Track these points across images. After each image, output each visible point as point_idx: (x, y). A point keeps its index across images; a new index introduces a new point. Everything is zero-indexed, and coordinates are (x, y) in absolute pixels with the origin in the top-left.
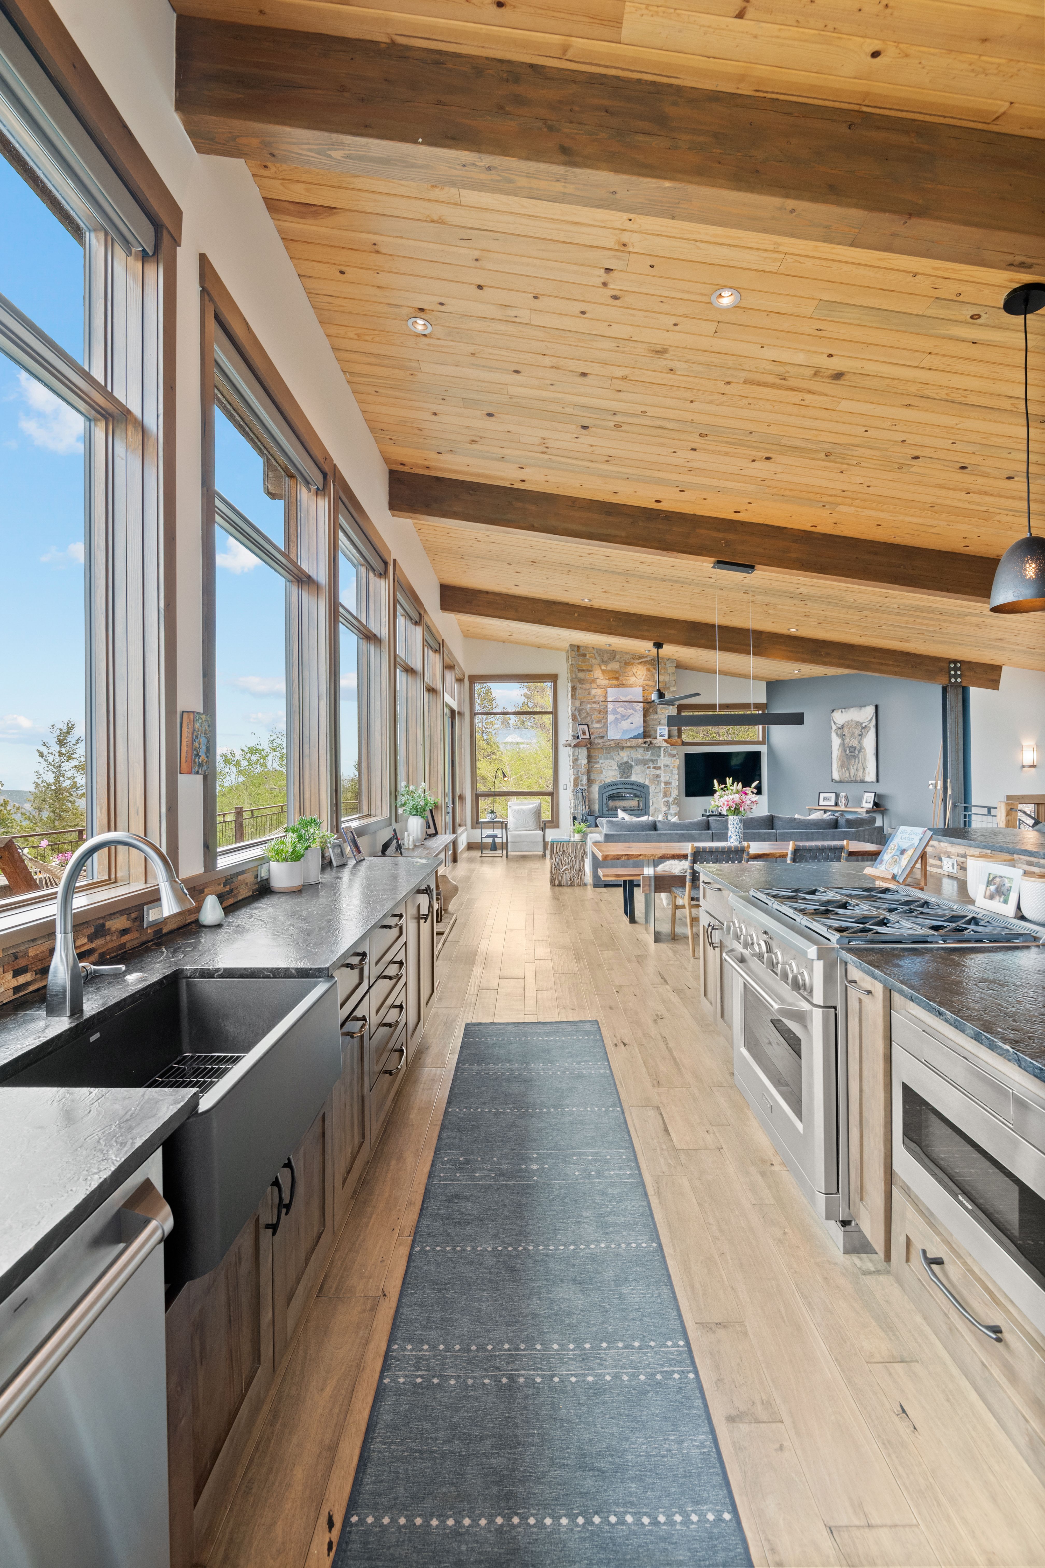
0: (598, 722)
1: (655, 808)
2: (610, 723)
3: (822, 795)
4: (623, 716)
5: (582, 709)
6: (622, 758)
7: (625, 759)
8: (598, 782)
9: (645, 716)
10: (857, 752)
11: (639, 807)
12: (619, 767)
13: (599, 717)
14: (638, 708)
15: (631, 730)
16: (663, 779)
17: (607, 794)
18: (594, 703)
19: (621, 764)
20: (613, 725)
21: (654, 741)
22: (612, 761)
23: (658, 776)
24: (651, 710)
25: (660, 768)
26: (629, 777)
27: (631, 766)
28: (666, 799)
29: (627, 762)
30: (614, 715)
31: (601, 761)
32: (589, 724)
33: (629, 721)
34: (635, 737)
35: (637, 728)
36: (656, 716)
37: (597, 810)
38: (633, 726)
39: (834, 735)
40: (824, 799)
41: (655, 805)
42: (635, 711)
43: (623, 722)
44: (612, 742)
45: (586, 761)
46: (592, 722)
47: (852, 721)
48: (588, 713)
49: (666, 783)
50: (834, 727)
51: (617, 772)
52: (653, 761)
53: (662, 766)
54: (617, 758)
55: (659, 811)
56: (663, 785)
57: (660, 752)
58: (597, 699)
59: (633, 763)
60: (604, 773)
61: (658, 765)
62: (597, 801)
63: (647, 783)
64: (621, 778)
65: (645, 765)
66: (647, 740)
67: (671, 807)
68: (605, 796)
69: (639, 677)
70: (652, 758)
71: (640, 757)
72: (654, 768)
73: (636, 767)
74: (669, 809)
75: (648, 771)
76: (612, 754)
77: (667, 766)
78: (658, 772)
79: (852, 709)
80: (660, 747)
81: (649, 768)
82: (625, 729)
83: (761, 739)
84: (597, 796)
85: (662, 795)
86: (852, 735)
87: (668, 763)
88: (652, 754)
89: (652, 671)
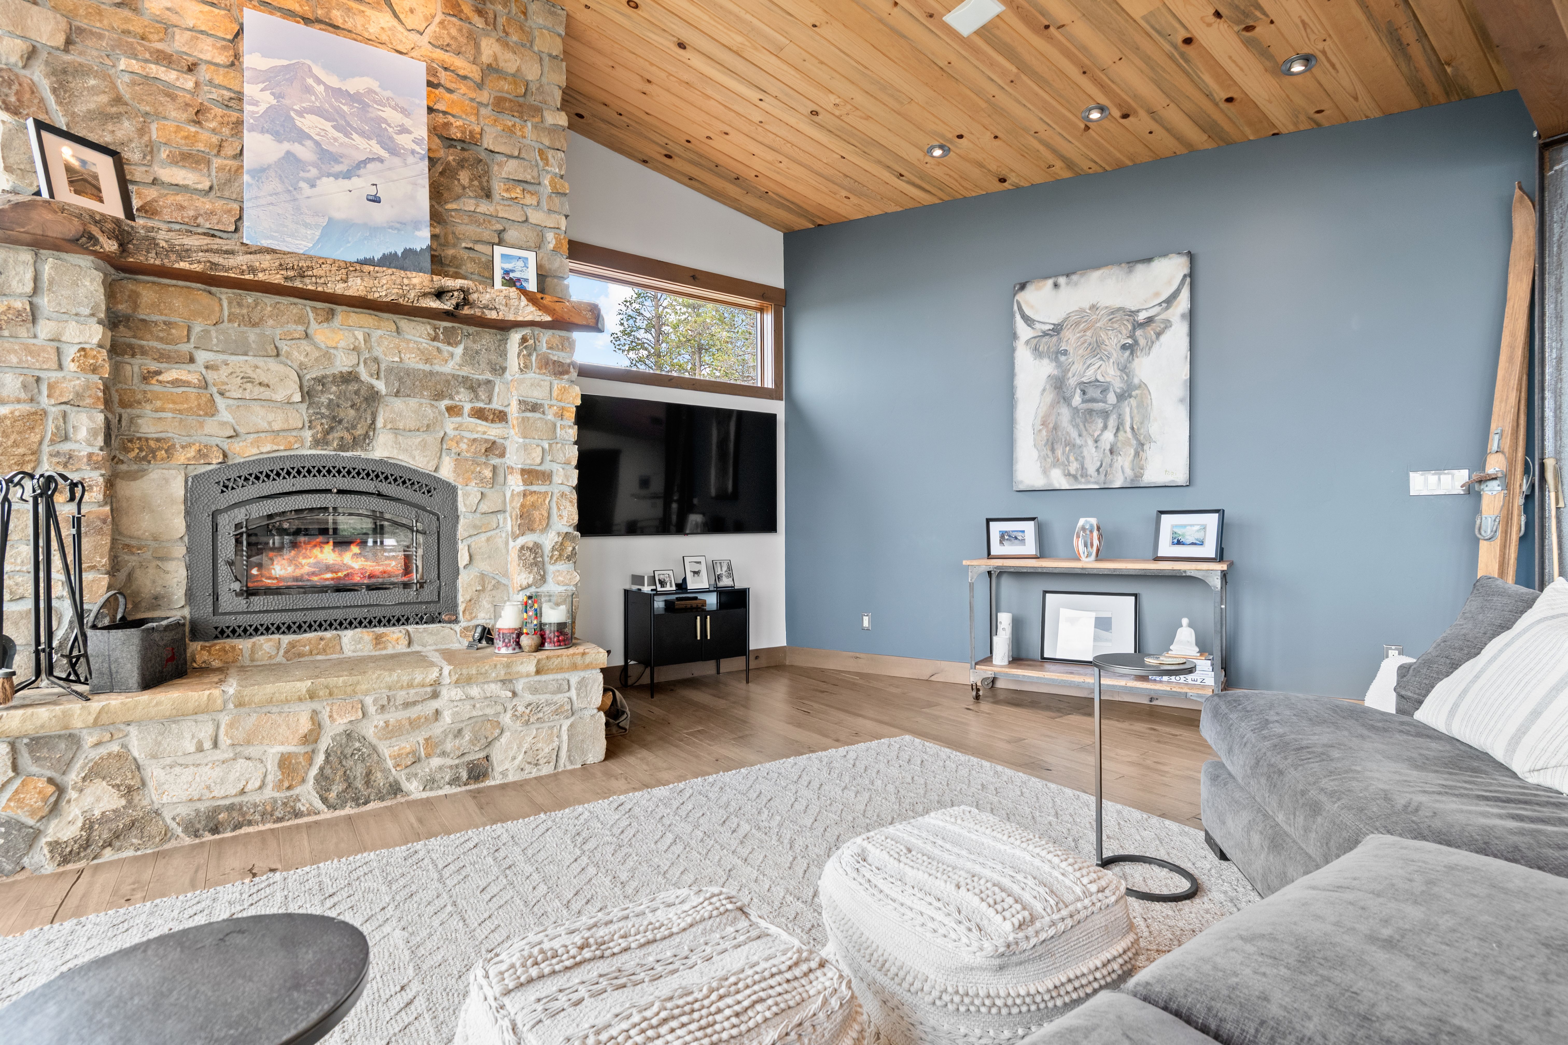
0: (186, 159)
1: (483, 577)
2: (254, 174)
3: (996, 528)
4: (326, 157)
5: (81, 71)
6: (327, 356)
7: (343, 363)
8: (181, 457)
9: (437, 193)
10: (1112, 398)
11: (407, 570)
12: (308, 394)
13: (192, 139)
14: (404, 140)
15: (373, 231)
16: (514, 458)
17: (240, 515)
18: (165, 59)
19: (321, 380)
20: (273, 184)
21: (483, 296)
22: (273, 365)
23: (493, 448)
24: (464, 177)
25: (501, 417)
26: (364, 440)
27: (373, 397)
28: (528, 539)
29: (349, 378)
30: (278, 137)
31: (202, 357)
32: (132, 155)
33: (362, 184)
34: (389, 261)
35: (400, 226)
36: (484, 207)
37: (179, 594)
38: (379, 214)
39: (1023, 355)
40: (1004, 537)
41: (482, 565)
42: (394, 150)
43: (327, 185)
44: (266, 261)
45: (95, 334)
46: (150, 150)
47: (1093, 307)
48: (118, 100)
49: (530, 475)
50: (1024, 332)
51: (300, 415)
52: (473, 387)
53: (513, 411)
54: (299, 353)
55: (498, 585)
56: (515, 483)
57: (503, 354)
58: (180, 43)
59: (380, 386)
60: (225, 415)
61: (496, 405)
62: (180, 551)
63: (446, 473)
64: (316, 443)
65: (439, 396)
66: (449, 283)
67: (551, 569)
68: (227, 524)
69: (411, 21)
70: (466, 371)
71: (413, 361)
72: (479, 414)
73: (398, 404)
74: (543, 579)
75: (450, 425)
76: (273, 329)
77: (535, 408)
78: (493, 431)
79: (1096, 275)
80: (504, 327)
81: (452, 410)
82: (338, 215)
83: (769, 384)
84: (179, 525)
85: (509, 524)
86: (1096, 349)
87: (537, 395)
88: (471, 357)
89: (479, 22)
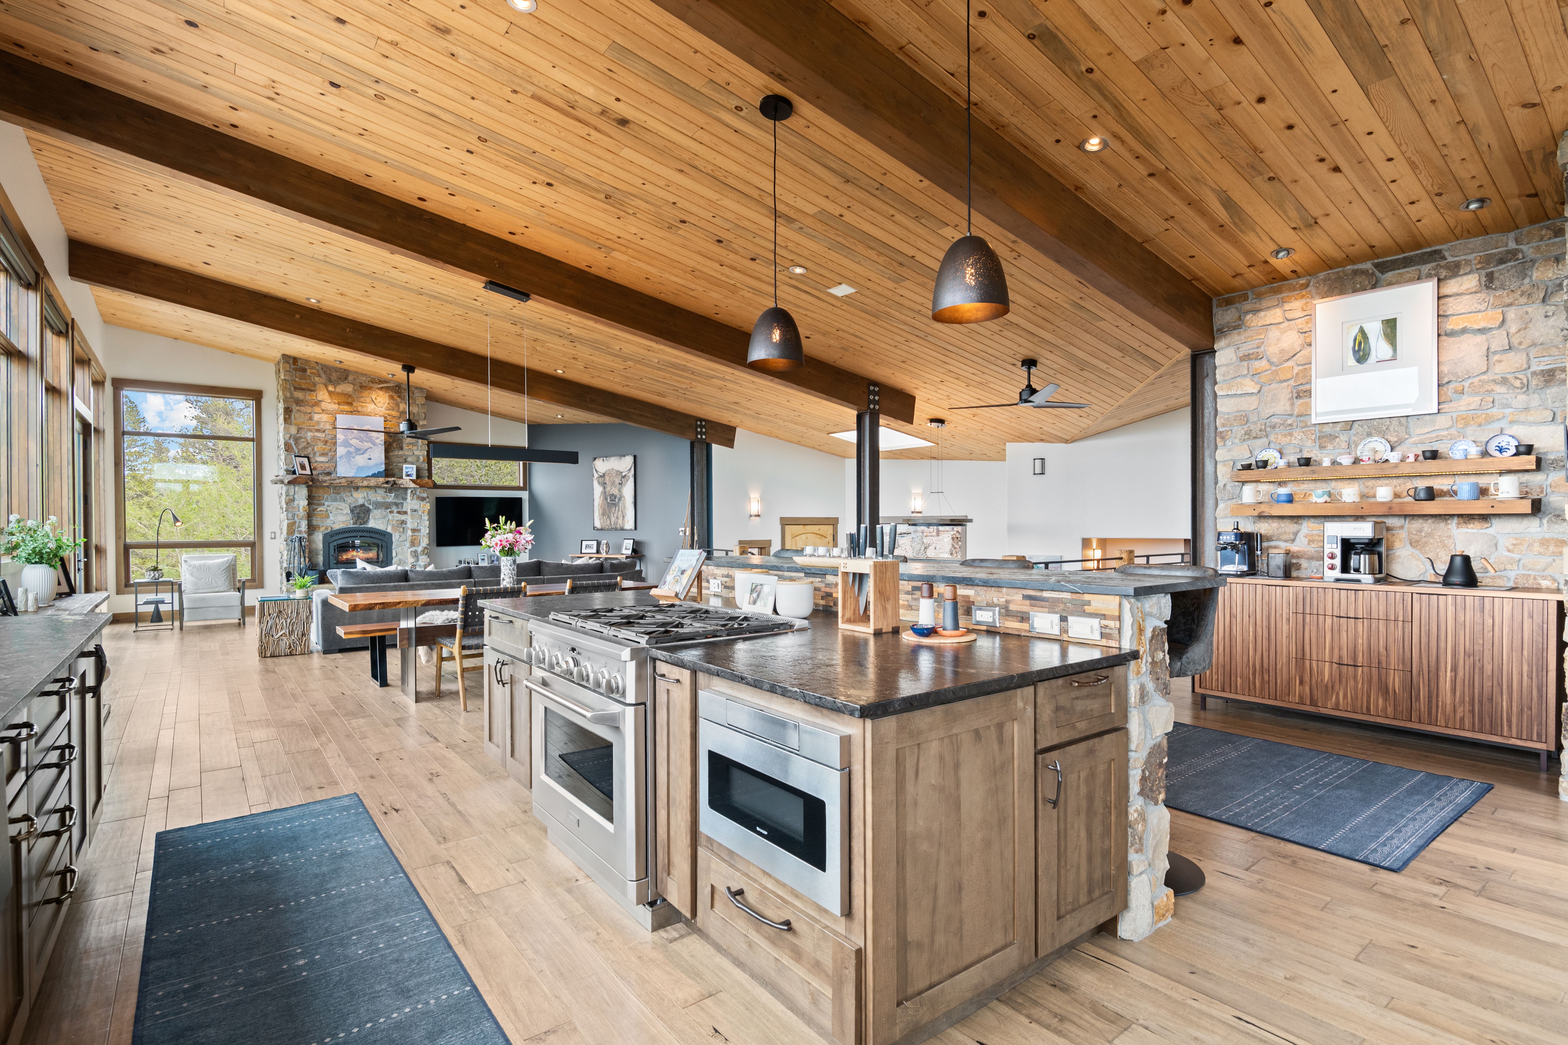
0: (323, 455)
1: (400, 560)
2: (341, 457)
3: (584, 543)
4: (357, 448)
5: (301, 438)
6: (357, 500)
7: (361, 502)
8: (322, 529)
9: (387, 450)
10: (617, 500)
11: (378, 558)
12: (352, 511)
13: (324, 449)
14: (378, 441)
15: (369, 468)
16: (409, 525)
17: (335, 543)
18: (318, 431)
19: (355, 507)
20: (345, 460)
21: (400, 481)
22: (343, 504)
23: (403, 522)
24: (395, 445)
25: (406, 513)
26: (366, 522)
27: (368, 511)
28: (413, 549)
29: (363, 505)
30: (345, 447)
31: (326, 503)
32: (311, 456)
33: (366, 456)
34: (374, 476)
35: (377, 465)
36: (401, 453)
37: (321, 563)
38: (371, 463)
39: (596, 483)
40: (586, 546)
41: (400, 556)
42: (374, 444)
43: (358, 457)
44: (343, 481)
45: (306, 502)
46: (315, 454)
47: (612, 469)
48: (308, 443)
49: (414, 530)
50: (596, 475)
51: (349, 517)
52: (397, 505)
53: (409, 511)
54: (350, 500)
55: (405, 562)
56: (410, 533)
57: (406, 494)
58: (321, 426)
59: (371, 507)
60: (331, 518)
61: (404, 509)
62: (321, 553)
63: (389, 530)
64: (354, 524)
65: (387, 508)
66: (390, 479)
67: (420, 557)
68: (331, 545)
69: (379, 405)
70: (395, 501)
71: (380, 499)
72: (399, 513)
73: (375, 511)
74: (418, 560)
75: (390, 516)
76: (343, 495)
77: (415, 511)
78: (403, 517)
79: (613, 458)
80: (406, 489)
81: (391, 512)
82: (360, 465)
83: (522, 485)
84: (320, 546)
85: (408, 544)
86: (613, 483)
87: (416, 507)
88: (396, 497)
89: (399, 400)
